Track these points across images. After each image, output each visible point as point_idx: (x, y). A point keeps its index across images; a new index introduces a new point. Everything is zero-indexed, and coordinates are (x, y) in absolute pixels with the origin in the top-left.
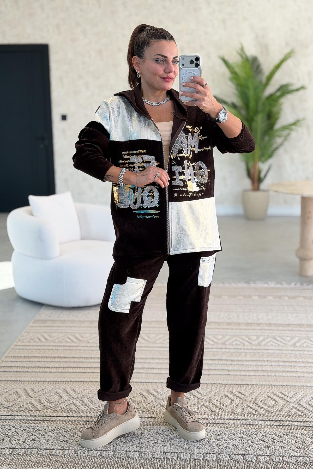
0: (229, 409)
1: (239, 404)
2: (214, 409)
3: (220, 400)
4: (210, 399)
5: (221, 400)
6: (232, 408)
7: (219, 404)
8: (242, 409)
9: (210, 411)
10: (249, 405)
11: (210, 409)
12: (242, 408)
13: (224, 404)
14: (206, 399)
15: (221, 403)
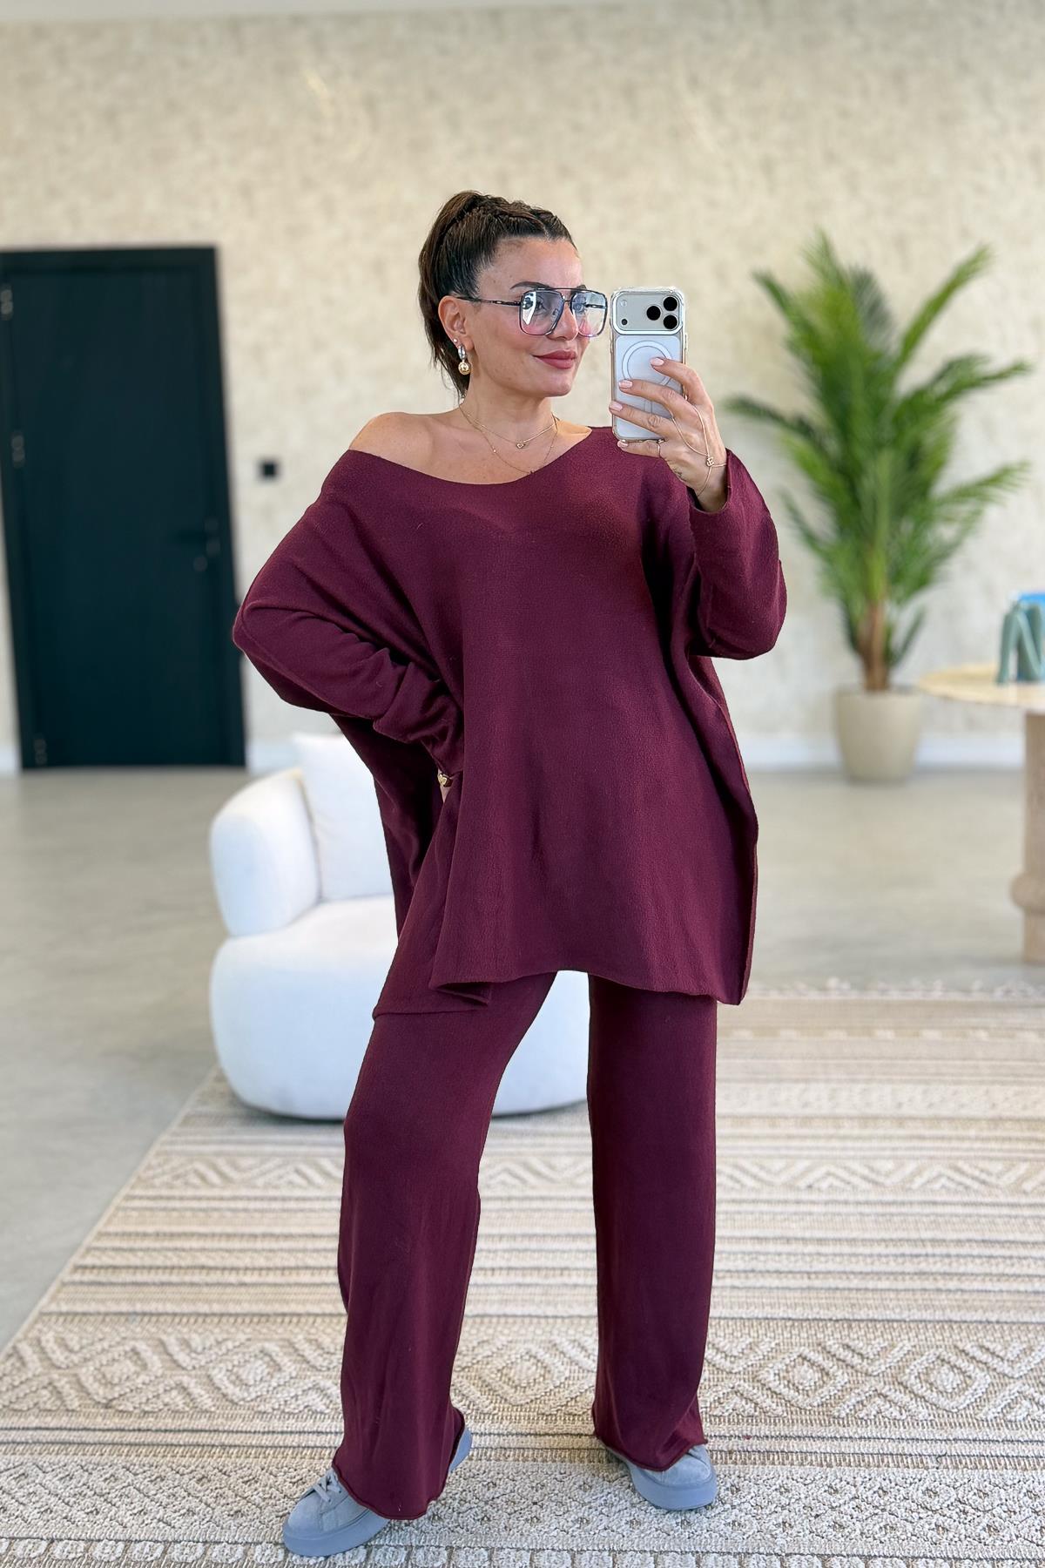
0: (815, 1404)
1: (848, 1386)
2: (768, 1403)
3: (785, 1374)
4: (755, 1369)
5: (791, 1374)
6: (824, 1400)
7: (782, 1386)
8: (858, 1402)
9: (755, 1411)
10: (878, 1388)
11: (756, 1404)
12: (859, 1399)
13: (801, 1387)
14: (741, 1369)
15: (789, 1382)
